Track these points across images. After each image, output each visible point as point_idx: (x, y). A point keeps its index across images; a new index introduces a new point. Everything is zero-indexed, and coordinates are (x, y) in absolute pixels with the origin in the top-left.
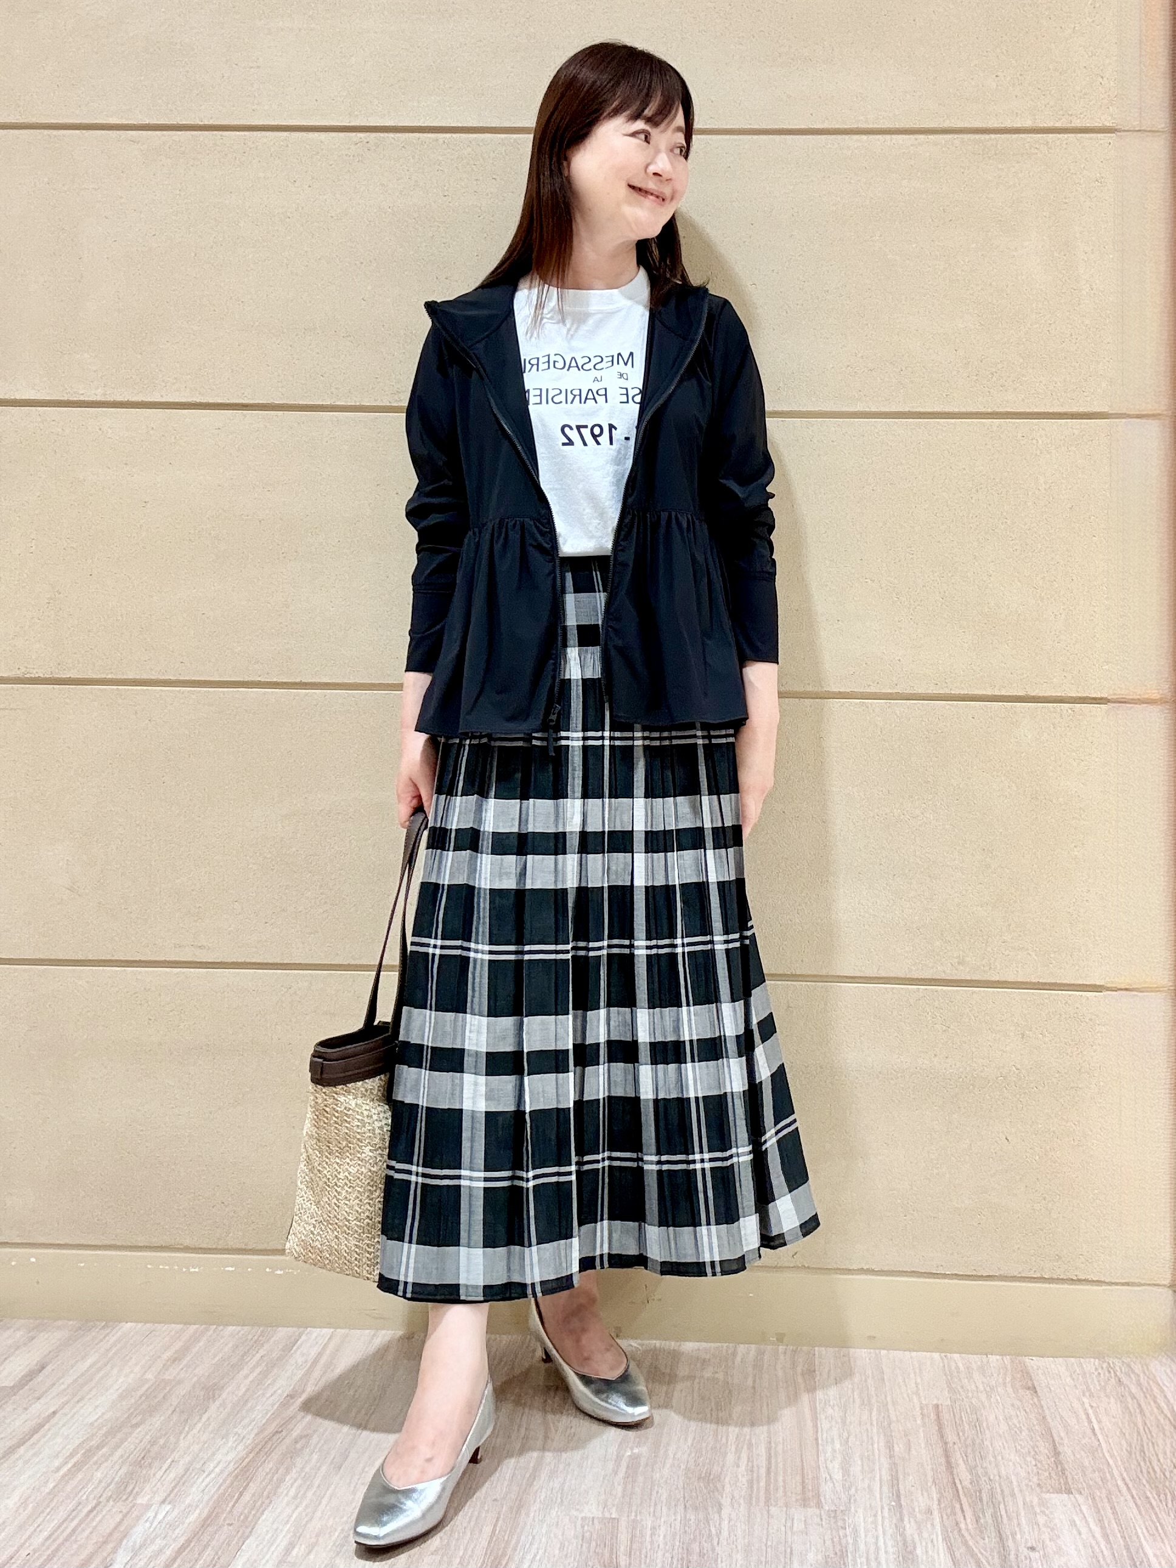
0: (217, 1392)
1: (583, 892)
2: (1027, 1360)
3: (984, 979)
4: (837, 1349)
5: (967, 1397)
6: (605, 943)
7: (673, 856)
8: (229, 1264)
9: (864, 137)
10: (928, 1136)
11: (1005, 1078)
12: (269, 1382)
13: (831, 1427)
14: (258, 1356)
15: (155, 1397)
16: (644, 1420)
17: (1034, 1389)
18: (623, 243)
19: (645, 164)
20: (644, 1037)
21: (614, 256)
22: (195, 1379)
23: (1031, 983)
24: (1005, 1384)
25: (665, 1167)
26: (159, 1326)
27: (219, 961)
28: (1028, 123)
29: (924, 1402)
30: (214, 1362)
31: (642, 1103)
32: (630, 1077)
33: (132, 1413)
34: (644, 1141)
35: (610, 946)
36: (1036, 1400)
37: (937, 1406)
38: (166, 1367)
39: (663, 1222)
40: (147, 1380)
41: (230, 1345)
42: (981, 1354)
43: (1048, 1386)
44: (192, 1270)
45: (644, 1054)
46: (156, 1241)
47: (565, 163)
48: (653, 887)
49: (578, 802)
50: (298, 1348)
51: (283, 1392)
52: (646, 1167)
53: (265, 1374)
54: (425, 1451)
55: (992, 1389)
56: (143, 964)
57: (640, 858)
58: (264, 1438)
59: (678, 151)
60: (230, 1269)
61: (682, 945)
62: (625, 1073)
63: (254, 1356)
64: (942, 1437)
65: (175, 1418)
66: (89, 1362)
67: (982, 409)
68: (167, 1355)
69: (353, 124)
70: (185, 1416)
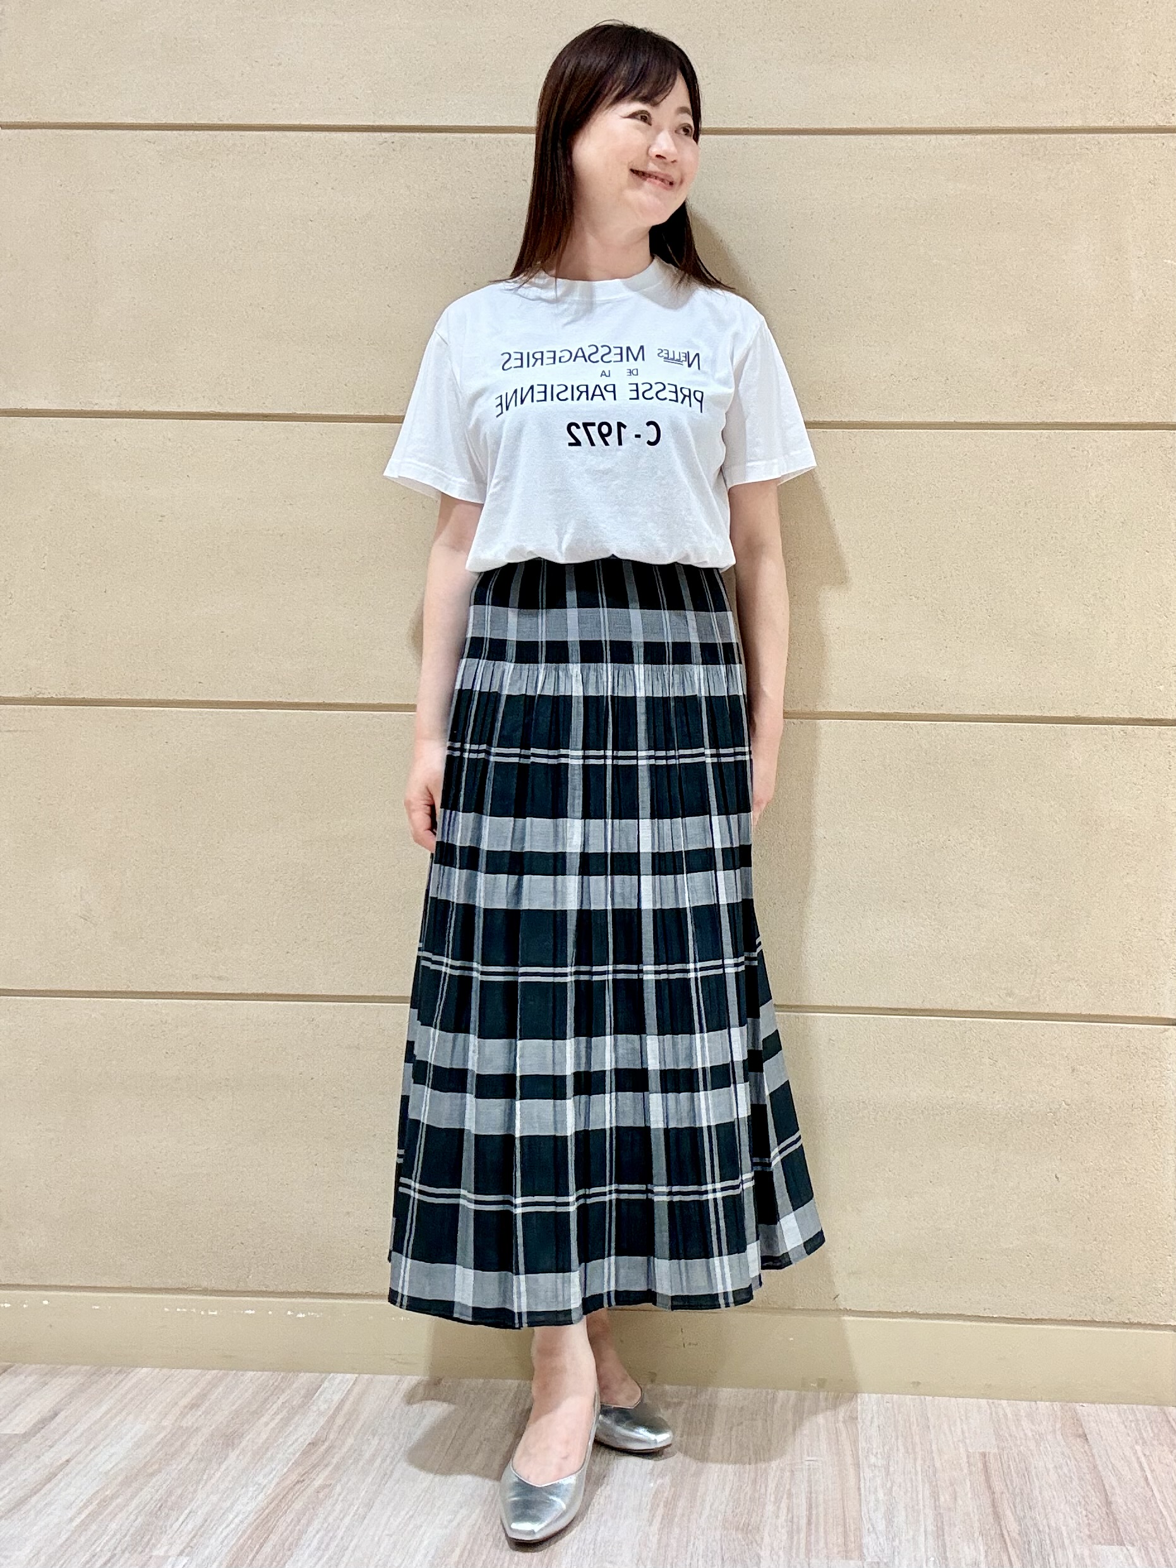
0: (236, 1441)
1: (584, 915)
2: (1078, 1406)
3: (1033, 1011)
4: (880, 1395)
5: (1015, 1445)
6: (611, 968)
7: (683, 878)
8: (249, 1307)
9: (909, 137)
10: (976, 1174)
11: (1054, 1113)
12: (291, 1429)
13: (874, 1477)
14: (280, 1402)
15: (172, 1445)
16: (667, 1447)
17: (1085, 1437)
20: (653, 1064)
22: (214, 1426)
23: (1081, 1015)
24: (1054, 1431)
25: (676, 1198)
26: (176, 1372)
27: (239, 992)
29: (971, 1450)
30: (234, 1408)
31: (652, 1132)
32: (640, 1107)
33: (148, 1462)
34: (654, 1172)
35: (615, 972)
36: (1087, 1447)
37: (984, 1455)
38: (183, 1415)
39: (674, 1255)
40: (164, 1428)
41: (250, 1391)
42: (1030, 1400)
43: (1099, 1434)
44: (210, 1313)
45: (654, 1082)
46: (170, 1283)
48: (662, 910)
49: (578, 823)
50: (321, 1394)
51: (305, 1440)
52: (656, 1199)
53: (286, 1421)
54: (560, 1449)
55: (1041, 1436)
56: (159, 996)
57: (647, 881)
58: (285, 1488)
59: (685, 132)
60: (250, 1312)
61: (694, 970)
62: (634, 1101)
63: (274, 1403)
64: (990, 1486)
65: (192, 1467)
66: (104, 1408)
67: (1030, 420)
68: (185, 1401)
69: (377, 123)
70: (203, 1465)
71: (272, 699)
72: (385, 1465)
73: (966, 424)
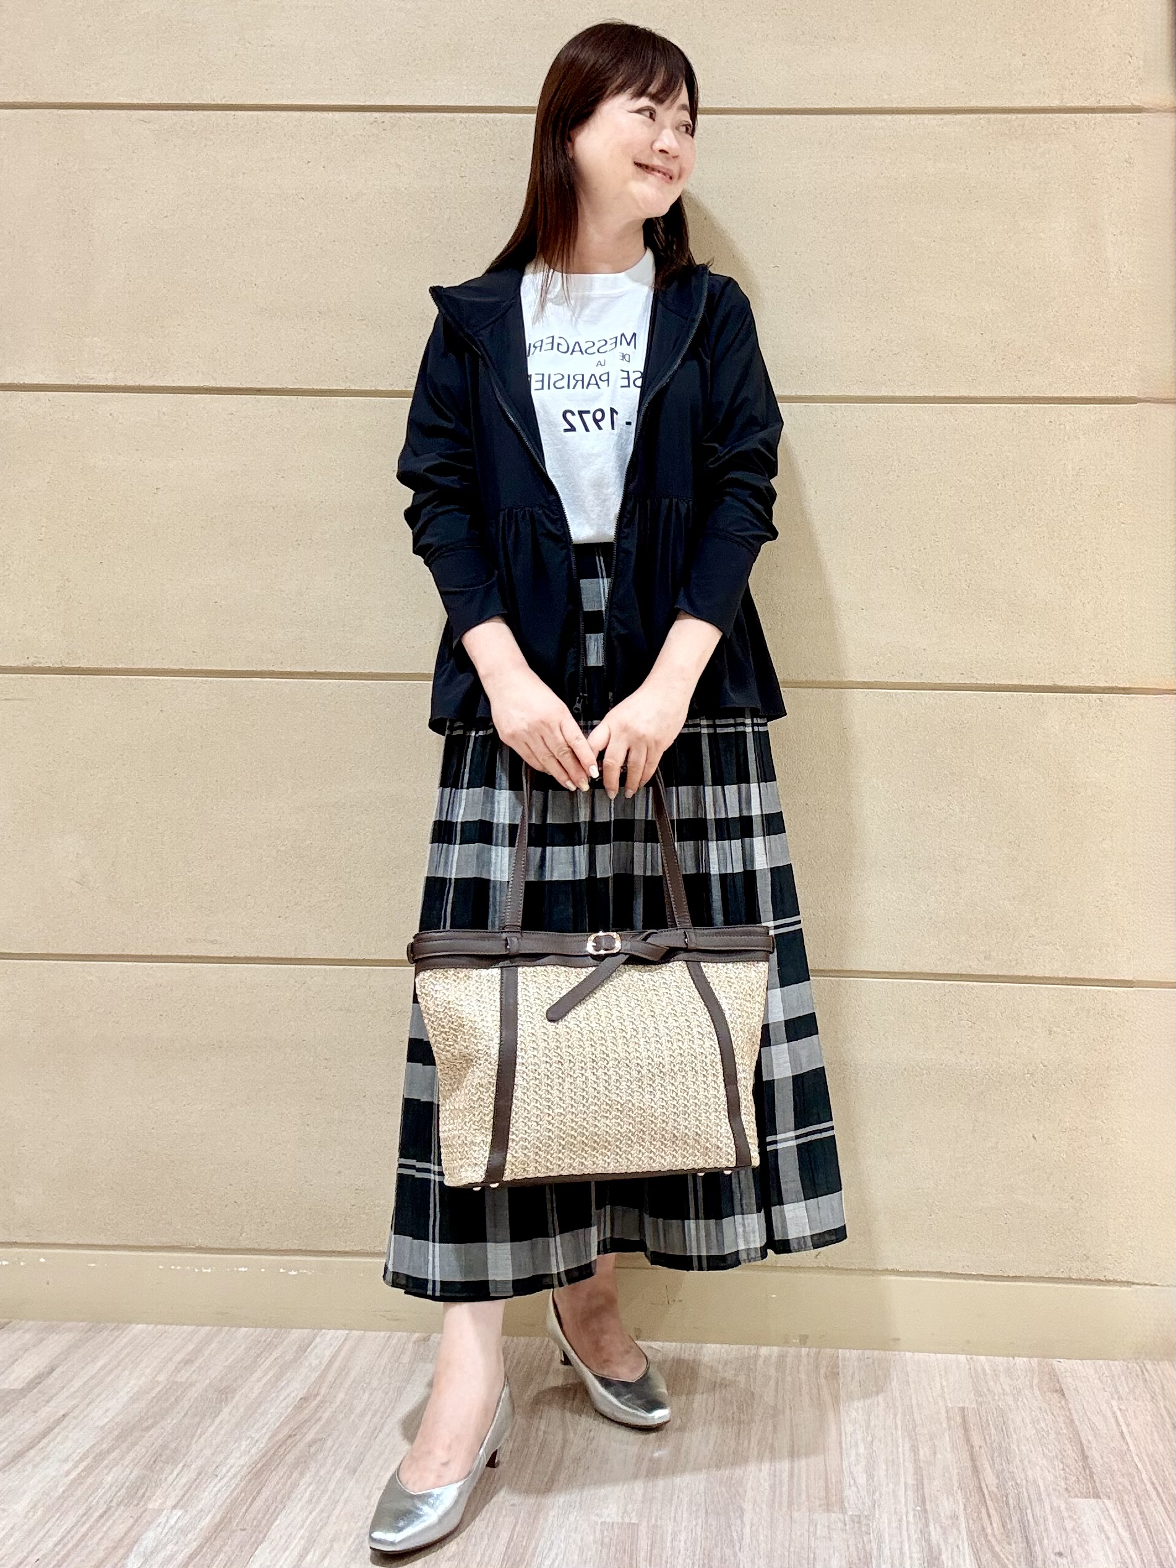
0: (229, 1396)
1: (591, 883)
2: (1054, 1362)
3: (1011, 974)
4: (860, 1351)
5: (993, 1400)
8: (243, 1264)
9: (888, 117)
11: (1031, 1074)
12: (283, 1384)
13: (855, 1430)
14: (272, 1358)
15: (167, 1400)
16: (665, 1423)
17: (1062, 1392)
18: (629, 223)
19: (650, 141)
21: (620, 237)
22: (208, 1381)
23: (1058, 979)
24: (1031, 1386)
26: (171, 1328)
27: (232, 955)
28: (1055, 103)
29: (950, 1405)
30: (227, 1364)
33: (144, 1416)
36: (1063, 1402)
37: (963, 1409)
38: (177, 1370)
40: (159, 1383)
41: (243, 1347)
42: (1008, 1356)
43: (1076, 1389)
44: (205, 1271)
46: (165, 1240)
47: (569, 144)
50: (312, 1350)
51: (297, 1395)
53: (279, 1377)
54: (440, 1455)
55: (1019, 1392)
56: (154, 959)
58: (277, 1442)
59: (684, 129)
60: (243, 1269)
63: (267, 1358)
64: (968, 1440)
65: (186, 1421)
66: (100, 1364)
67: (1008, 394)
68: (179, 1357)
69: (368, 103)
70: (197, 1419)
71: (265, 668)
72: (375, 1420)
73: (946, 398)
